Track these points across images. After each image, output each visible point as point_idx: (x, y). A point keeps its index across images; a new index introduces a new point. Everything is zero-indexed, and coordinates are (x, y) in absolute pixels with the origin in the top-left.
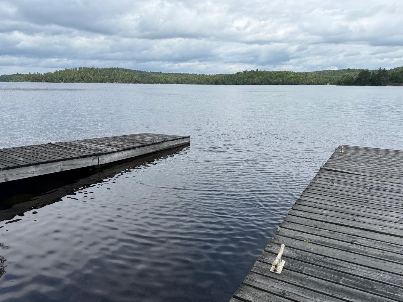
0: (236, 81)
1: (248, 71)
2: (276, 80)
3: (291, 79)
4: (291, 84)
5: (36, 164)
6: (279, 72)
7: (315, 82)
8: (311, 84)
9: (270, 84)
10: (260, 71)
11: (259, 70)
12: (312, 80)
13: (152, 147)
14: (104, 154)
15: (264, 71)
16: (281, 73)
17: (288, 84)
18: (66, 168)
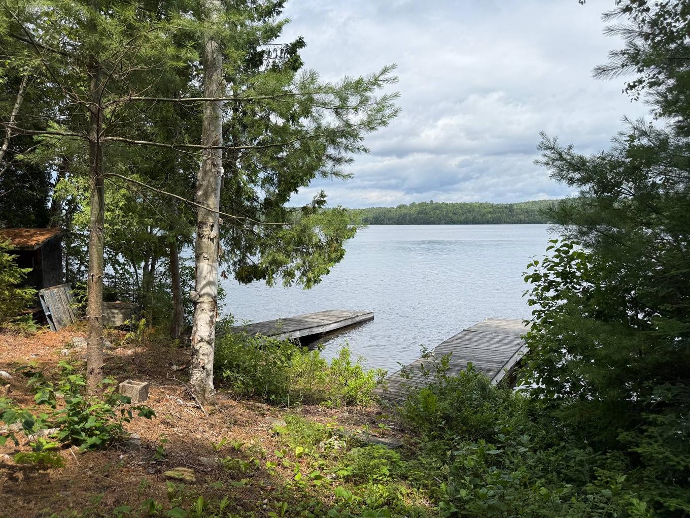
0: (398, 220)
1: (417, 203)
2: (463, 218)
3: (486, 214)
4: (488, 223)
5: (300, 330)
6: (467, 204)
7: (526, 219)
8: (520, 223)
9: (454, 223)
10: (437, 203)
11: (434, 202)
12: (522, 217)
13: (350, 320)
14: (325, 325)
15: (443, 203)
16: (470, 205)
17: (483, 223)
18: (311, 333)
